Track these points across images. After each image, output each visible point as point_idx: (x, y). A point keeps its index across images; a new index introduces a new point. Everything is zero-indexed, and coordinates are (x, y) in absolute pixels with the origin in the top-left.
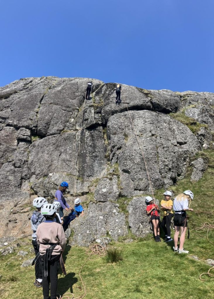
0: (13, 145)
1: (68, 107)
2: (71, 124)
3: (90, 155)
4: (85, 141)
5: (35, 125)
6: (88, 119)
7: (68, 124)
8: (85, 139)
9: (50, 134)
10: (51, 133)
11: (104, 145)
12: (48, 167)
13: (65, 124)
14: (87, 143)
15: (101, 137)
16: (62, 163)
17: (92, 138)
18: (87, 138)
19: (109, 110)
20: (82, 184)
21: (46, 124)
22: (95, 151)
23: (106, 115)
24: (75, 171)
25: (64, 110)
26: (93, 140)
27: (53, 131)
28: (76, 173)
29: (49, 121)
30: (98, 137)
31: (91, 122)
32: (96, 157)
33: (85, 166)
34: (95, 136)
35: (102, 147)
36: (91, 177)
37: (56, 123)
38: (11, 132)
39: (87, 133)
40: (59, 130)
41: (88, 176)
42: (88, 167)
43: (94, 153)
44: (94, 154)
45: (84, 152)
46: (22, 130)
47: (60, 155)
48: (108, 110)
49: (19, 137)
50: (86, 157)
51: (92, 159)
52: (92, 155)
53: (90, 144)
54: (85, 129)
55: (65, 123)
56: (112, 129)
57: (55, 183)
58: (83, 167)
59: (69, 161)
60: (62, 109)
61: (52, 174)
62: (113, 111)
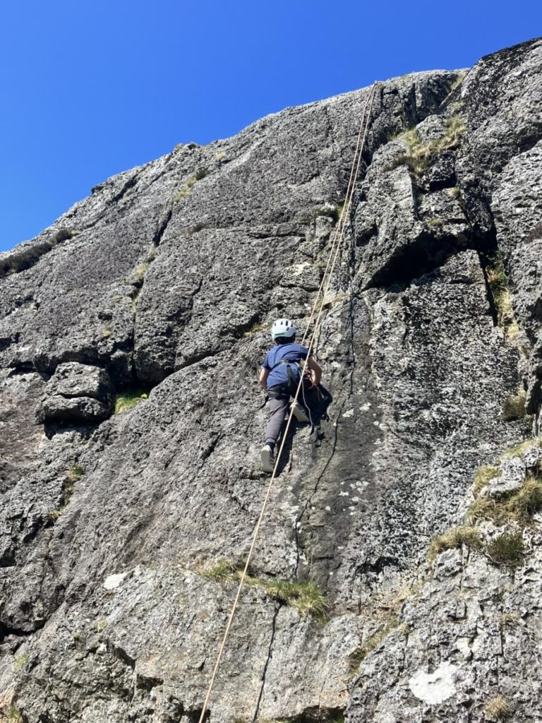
0: (30, 454)
1: (280, 216)
2: (291, 286)
3: (403, 424)
4: (372, 352)
5: (122, 335)
6: (374, 231)
7: (278, 291)
8: (372, 341)
9: (186, 358)
10: (191, 351)
11: (503, 351)
12: (131, 537)
13: (265, 297)
14: (382, 358)
15: (474, 307)
16: (209, 501)
17: (417, 325)
18: (383, 334)
20: (308, 637)
21: (169, 319)
22: (439, 397)
23: (489, 173)
24: (279, 541)
25: (262, 236)
26: (423, 339)
27: (200, 343)
28: (282, 552)
29: (188, 301)
30: (455, 311)
31: (394, 237)
32: (445, 427)
33: (353, 493)
34: (435, 311)
35: (487, 365)
36: (388, 570)
37: (215, 304)
38: (25, 395)
39: (384, 308)
40: (230, 330)
41: (365, 568)
42: (371, 498)
43: (426, 406)
44: (426, 414)
45: (357, 412)
46: (63, 373)
47: (207, 455)
49: (46, 408)
50: (371, 440)
51: (416, 444)
52: (413, 424)
53: (404, 362)
54: (370, 286)
55: (262, 292)
57: (117, 644)
58: (339, 506)
59: (252, 478)
60: (250, 236)
61: (121, 576)
62: (523, 132)
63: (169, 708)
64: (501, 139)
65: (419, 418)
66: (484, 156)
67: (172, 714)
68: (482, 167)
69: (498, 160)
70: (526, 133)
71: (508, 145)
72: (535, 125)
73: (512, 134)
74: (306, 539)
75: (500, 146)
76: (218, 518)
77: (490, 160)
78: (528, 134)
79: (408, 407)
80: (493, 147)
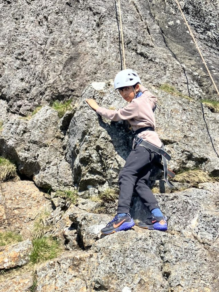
3: (201, 36)
22: (211, 27)
43: (208, 29)
45: (176, 24)
50: (188, 40)
52: (206, 37)
63: (181, 156)
65: (207, 35)
67: (184, 160)
74: (203, 82)
76: (134, 63)
79: (198, 28)
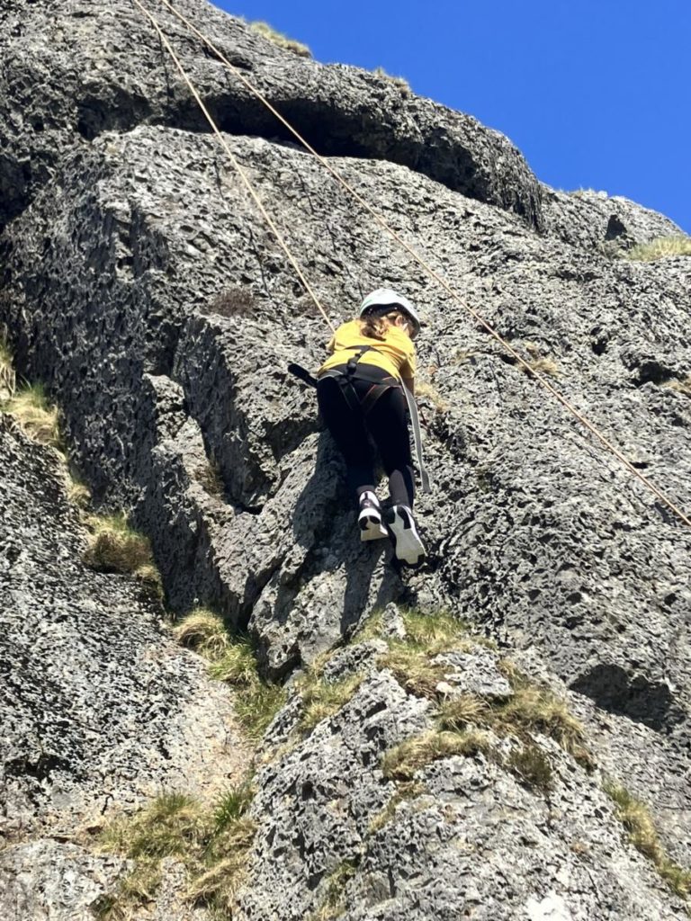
19: (58, 73)
23: (17, 117)
48: (40, 67)
56: (191, 250)
62: (93, 86)
64: (58, 77)
66: (22, 87)
68: (11, 102)
69: (43, 107)
70: (97, 91)
71: (65, 93)
72: (113, 87)
73: (73, 78)
75: (53, 87)
77: (28, 100)
78: (99, 96)
80: (42, 82)
